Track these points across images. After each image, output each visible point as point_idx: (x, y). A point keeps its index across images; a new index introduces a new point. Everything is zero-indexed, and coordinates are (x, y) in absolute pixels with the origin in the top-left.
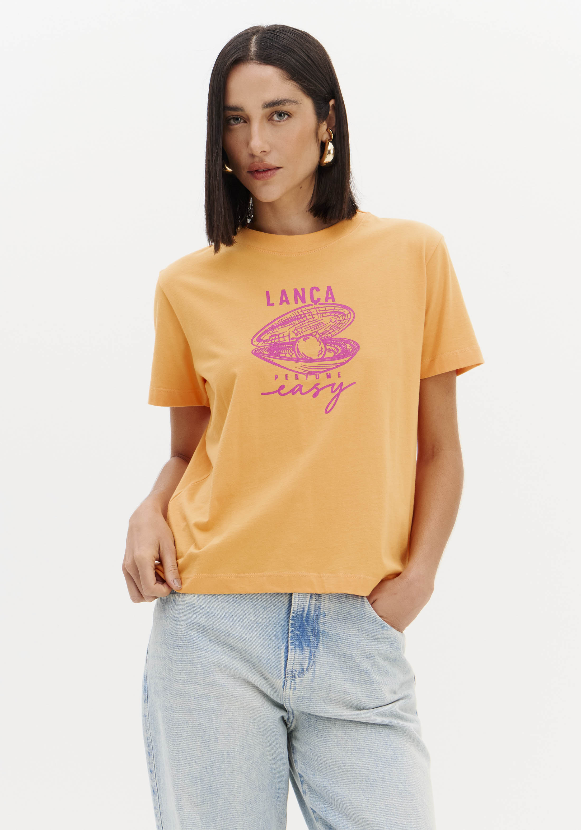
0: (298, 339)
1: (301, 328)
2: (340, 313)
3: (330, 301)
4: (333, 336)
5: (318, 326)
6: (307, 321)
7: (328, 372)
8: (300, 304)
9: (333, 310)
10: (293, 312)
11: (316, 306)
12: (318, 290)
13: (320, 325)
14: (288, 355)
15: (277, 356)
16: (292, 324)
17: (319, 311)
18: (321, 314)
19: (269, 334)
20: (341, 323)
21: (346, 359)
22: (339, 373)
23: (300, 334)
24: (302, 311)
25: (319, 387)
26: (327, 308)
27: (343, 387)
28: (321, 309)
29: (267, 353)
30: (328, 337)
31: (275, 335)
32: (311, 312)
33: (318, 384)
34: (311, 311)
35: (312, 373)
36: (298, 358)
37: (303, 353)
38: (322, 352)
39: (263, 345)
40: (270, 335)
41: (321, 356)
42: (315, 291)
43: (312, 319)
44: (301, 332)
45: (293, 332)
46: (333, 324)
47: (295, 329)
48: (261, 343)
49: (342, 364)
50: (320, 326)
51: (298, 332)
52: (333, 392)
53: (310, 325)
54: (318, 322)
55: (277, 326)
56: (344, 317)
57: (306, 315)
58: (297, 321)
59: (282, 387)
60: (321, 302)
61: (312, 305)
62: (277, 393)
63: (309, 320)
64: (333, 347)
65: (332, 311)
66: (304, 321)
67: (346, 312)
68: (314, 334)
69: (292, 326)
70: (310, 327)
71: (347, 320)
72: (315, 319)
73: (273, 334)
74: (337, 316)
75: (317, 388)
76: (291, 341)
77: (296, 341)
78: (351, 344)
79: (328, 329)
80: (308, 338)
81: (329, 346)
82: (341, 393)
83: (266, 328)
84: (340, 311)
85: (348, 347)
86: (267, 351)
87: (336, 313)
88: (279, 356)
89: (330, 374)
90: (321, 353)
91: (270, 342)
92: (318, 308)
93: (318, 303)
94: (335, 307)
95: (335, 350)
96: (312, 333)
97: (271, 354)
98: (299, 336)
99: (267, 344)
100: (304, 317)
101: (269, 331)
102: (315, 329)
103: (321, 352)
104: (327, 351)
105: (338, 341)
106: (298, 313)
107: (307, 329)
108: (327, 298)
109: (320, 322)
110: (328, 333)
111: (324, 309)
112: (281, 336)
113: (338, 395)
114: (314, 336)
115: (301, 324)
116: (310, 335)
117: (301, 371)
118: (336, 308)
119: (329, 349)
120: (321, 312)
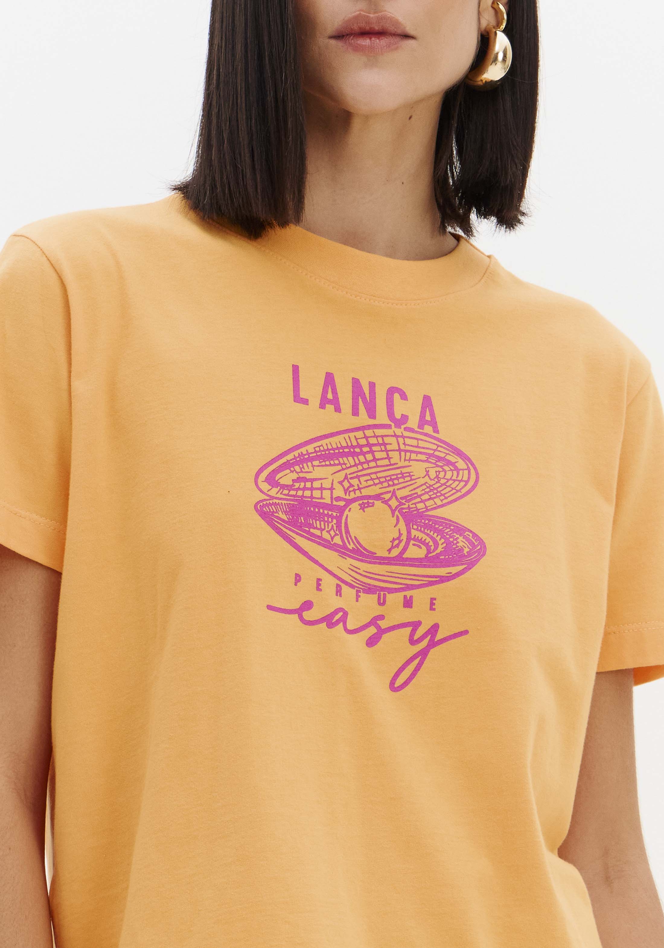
0: (349, 502)
1: (358, 477)
2: (449, 463)
3: (428, 429)
4: (427, 510)
5: (397, 479)
6: (372, 464)
7: (408, 593)
8: (363, 419)
9: (435, 450)
10: (346, 436)
11: (398, 432)
12: (404, 397)
13: (403, 477)
14: (326, 535)
15: (305, 531)
16: (340, 464)
17: (404, 444)
18: (408, 454)
19: (292, 472)
20: (449, 486)
21: (454, 570)
22: (432, 600)
23: (354, 490)
24: (366, 437)
25: (383, 624)
26: (421, 444)
27: (439, 637)
28: (408, 441)
29: (284, 517)
30: (418, 510)
31: (305, 480)
32: (385, 444)
33: (382, 617)
34: (387, 440)
35: (370, 590)
36: (344, 547)
37: (355, 537)
38: (400, 542)
39: (279, 495)
40: (295, 476)
41: (395, 552)
42: (397, 396)
43: (386, 462)
44: (356, 487)
45: (341, 483)
46: (432, 483)
47: (346, 477)
48: (275, 490)
49: (443, 579)
50: (401, 480)
51: (351, 485)
52: (413, 642)
53: (379, 475)
54: (398, 471)
55: (311, 459)
56: (455, 473)
57: (374, 448)
58: (350, 459)
59: (307, 605)
60: (409, 425)
61: (389, 427)
62: (297, 615)
63: (379, 463)
64: (428, 535)
65: (432, 452)
66: (368, 462)
67: (461, 464)
68: (387, 497)
69: (339, 468)
70: (378, 478)
71: (462, 484)
72: (392, 461)
73: (302, 475)
74: (441, 467)
75: (378, 627)
76: (335, 503)
77: (346, 506)
78: (465, 537)
79: (419, 491)
80: (370, 505)
81: (417, 530)
82: (433, 651)
83: (290, 457)
84: (448, 457)
85: (461, 542)
86: (286, 513)
87: (439, 459)
88: (308, 532)
89: (411, 597)
90: (397, 546)
91: (293, 493)
92: (403, 437)
93: (403, 427)
94: (438, 446)
95: (431, 543)
96: (382, 494)
97: (293, 523)
98: (352, 495)
99: (288, 495)
100: (368, 452)
101: (293, 465)
102: (389, 486)
103: (396, 542)
104: (412, 542)
105: (441, 524)
106: (356, 439)
107: (370, 483)
108: (422, 422)
109: (404, 470)
110: (419, 500)
111: (414, 442)
112: (316, 484)
113: (423, 654)
114: (386, 502)
115: (360, 467)
116: (378, 497)
117: (348, 579)
118: (439, 449)
119: (416, 539)
120: (408, 448)
